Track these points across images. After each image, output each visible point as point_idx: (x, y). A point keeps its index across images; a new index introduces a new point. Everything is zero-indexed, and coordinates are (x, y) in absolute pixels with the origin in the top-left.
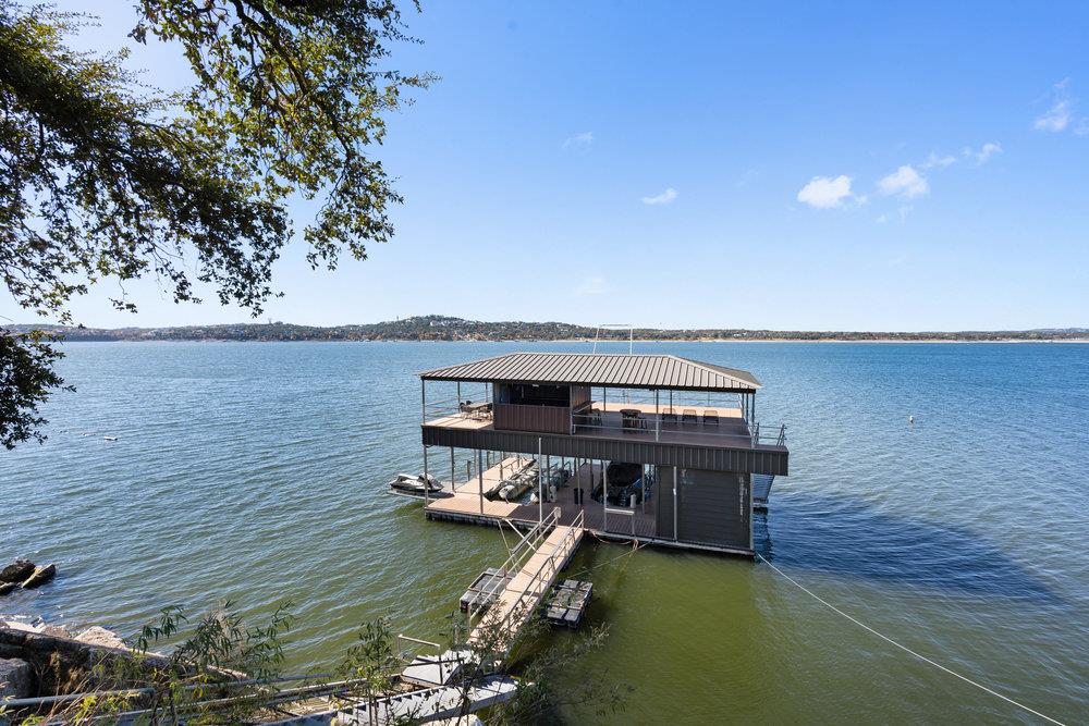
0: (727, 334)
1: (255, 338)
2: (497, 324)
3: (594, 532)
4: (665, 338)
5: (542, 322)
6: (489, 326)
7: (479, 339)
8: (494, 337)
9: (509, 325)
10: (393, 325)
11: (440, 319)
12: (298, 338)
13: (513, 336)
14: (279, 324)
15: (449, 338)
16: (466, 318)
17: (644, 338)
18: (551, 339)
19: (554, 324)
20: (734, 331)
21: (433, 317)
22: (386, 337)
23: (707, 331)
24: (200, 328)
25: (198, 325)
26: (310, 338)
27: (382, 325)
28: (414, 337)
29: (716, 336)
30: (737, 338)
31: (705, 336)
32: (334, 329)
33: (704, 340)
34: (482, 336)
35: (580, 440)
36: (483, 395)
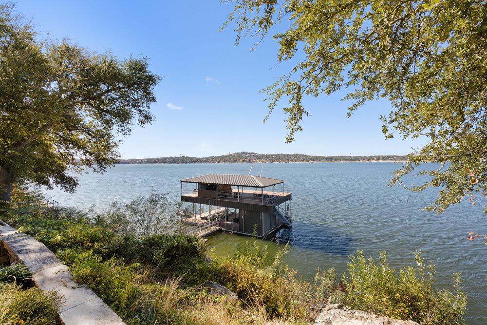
0: (385, 158)
1: (175, 162)
2: (272, 155)
3: (223, 229)
4: (351, 160)
5: (292, 154)
6: (267, 156)
7: (263, 162)
8: (269, 161)
9: (276, 155)
10: (227, 156)
11: (247, 153)
12: (190, 162)
13: (278, 160)
14: (184, 156)
15: (250, 161)
16: (258, 153)
17: (341, 160)
18: (295, 161)
19: (297, 155)
20: (389, 156)
21: (244, 153)
22: (224, 161)
23: (374, 156)
24: (156, 159)
25: (156, 157)
26: (195, 162)
27: (223, 156)
28: (236, 161)
29: (379, 159)
30: (391, 160)
31: (373, 159)
32: (204, 158)
33: (372, 161)
34: (264, 160)
35: (219, 201)
36: (196, 186)
